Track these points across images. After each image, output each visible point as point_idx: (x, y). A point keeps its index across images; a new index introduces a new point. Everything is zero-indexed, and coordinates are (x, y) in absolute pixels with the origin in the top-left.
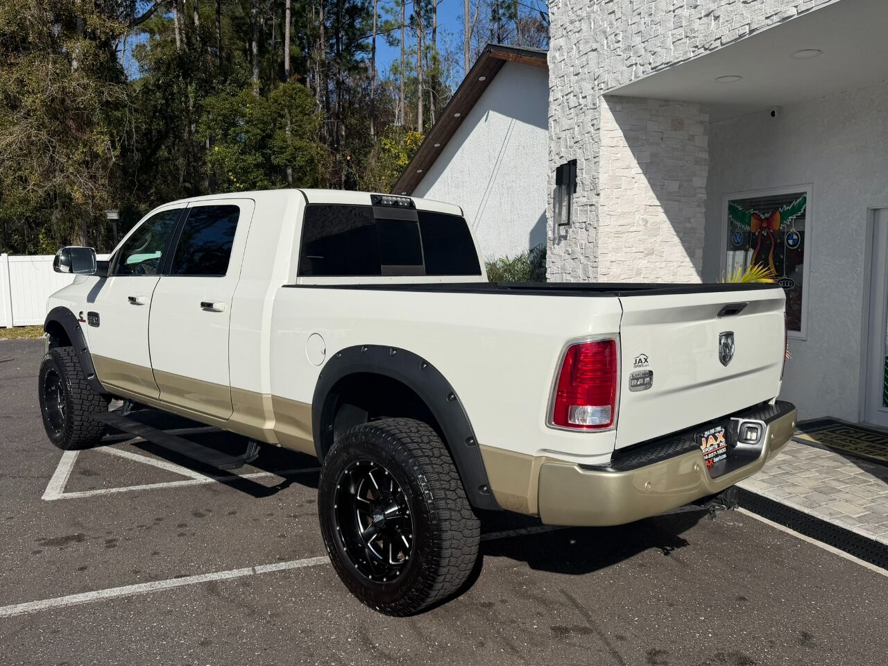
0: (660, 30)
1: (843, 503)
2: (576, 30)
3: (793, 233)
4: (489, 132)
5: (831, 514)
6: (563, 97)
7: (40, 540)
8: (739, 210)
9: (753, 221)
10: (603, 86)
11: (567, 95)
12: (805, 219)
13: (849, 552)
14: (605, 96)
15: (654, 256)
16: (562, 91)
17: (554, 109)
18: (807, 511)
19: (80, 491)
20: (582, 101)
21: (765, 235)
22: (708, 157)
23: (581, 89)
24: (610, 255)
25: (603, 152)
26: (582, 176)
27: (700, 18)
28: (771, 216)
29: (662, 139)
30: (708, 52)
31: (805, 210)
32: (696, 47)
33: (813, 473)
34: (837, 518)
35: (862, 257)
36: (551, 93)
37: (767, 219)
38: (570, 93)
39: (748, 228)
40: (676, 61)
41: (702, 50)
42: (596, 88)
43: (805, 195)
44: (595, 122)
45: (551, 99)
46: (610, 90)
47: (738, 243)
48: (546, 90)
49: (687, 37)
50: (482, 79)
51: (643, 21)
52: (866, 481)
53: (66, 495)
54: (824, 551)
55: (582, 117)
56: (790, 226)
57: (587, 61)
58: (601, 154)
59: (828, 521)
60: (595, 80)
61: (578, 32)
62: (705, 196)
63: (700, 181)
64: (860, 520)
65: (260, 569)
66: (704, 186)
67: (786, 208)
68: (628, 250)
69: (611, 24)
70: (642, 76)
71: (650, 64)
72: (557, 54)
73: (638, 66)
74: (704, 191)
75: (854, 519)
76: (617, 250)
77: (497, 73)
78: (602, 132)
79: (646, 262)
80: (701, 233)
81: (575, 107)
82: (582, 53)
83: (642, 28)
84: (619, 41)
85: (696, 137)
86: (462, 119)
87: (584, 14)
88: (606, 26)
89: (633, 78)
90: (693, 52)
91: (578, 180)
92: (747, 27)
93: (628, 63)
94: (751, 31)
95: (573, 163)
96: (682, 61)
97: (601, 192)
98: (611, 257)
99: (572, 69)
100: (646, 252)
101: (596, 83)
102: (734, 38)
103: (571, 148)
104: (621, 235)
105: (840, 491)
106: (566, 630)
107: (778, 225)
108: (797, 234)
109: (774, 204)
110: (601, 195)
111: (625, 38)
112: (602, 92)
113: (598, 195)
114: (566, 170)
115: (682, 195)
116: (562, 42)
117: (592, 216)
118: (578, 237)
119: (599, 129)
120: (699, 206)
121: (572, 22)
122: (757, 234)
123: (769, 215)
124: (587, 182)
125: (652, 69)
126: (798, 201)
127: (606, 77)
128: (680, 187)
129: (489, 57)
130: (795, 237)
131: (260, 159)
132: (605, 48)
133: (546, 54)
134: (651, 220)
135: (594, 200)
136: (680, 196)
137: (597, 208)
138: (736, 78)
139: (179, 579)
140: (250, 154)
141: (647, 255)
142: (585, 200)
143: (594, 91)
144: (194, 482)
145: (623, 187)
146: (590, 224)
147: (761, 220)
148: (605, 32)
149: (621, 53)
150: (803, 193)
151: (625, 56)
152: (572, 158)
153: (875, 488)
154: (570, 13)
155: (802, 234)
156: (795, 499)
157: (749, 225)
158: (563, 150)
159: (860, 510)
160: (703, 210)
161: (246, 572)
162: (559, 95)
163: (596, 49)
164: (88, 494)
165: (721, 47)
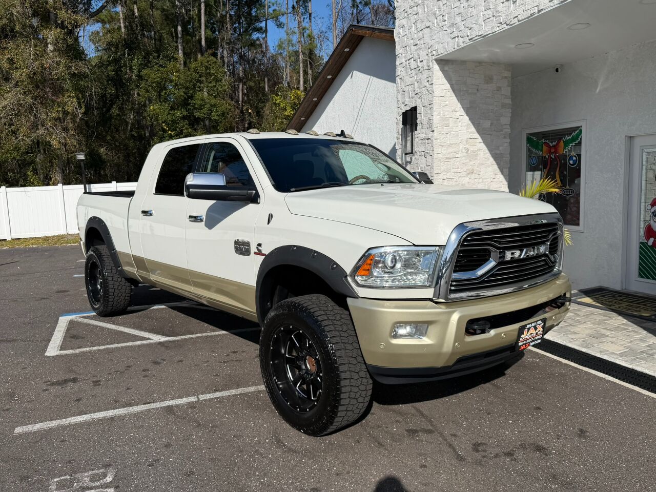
0: (475, 12)
1: (610, 344)
2: (414, 13)
3: (573, 156)
4: (353, 89)
5: (601, 352)
6: (406, 61)
7: (47, 382)
8: (534, 140)
9: (545, 148)
10: (434, 53)
11: (409, 60)
12: (581, 145)
13: (613, 376)
14: (436, 60)
15: (474, 175)
16: (405, 57)
17: (400, 71)
18: (584, 350)
19: (71, 349)
20: (420, 64)
21: (553, 157)
22: (511, 103)
23: (419, 55)
24: (442, 174)
25: (436, 100)
26: (421, 118)
27: (503, 3)
28: (557, 144)
29: (478, 90)
30: (509, 27)
31: (581, 139)
32: (501, 23)
33: (589, 325)
34: (605, 354)
35: (622, 171)
36: (398, 59)
37: (554, 146)
38: (411, 59)
39: (541, 153)
40: (486, 34)
41: (505, 25)
42: (430, 55)
43: (581, 128)
44: (429, 79)
45: (397, 63)
46: (439, 56)
47: (534, 164)
48: (394, 57)
49: (494, 16)
50: (347, 50)
51: (462, 5)
52: (625, 329)
53: (62, 352)
54: (595, 376)
55: (420, 76)
56: (570, 151)
57: (423, 35)
58: (434, 101)
59: (599, 356)
60: (429, 48)
61: (416, 14)
62: (510, 130)
63: (506, 120)
64: (621, 355)
65: (202, 397)
66: (509, 123)
67: (568, 138)
68: (455, 170)
69: (439, 8)
70: (462, 45)
71: (468, 36)
72: (401, 31)
73: (460, 37)
74: (508, 127)
75: (617, 354)
76: (447, 171)
77: (357, 45)
78: (434, 87)
79: (468, 178)
80: (507, 158)
81: (415, 69)
82: (419, 30)
83: (462, 10)
84: (445, 20)
85: (502, 89)
86: (333, 80)
87: (420, 2)
88: (435, 9)
89: (456, 46)
90: (498, 27)
91: (418, 121)
92: (536, 8)
93: (452, 36)
94: (539, 11)
95: (414, 109)
96: (490, 33)
97: (435, 130)
98: (443, 176)
99: (412, 41)
100: (468, 172)
101: (430, 50)
102: (527, 16)
103: (413, 98)
104: (450, 160)
105: (607, 336)
106: (416, 431)
107: (562, 151)
108: (575, 157)
109: (559, 135)
110: (435, 131)
111: (449, 18)
112: (434, 57)
113: (433, 131)
114: (409, 114)
115: (493, 130)
116: (404, 22)
117: (428, 147)
118: (419, 163)
119: (432, 84)
120: (505, 137)
121: (411, 7)
122: (547, 157)
123: (555, 143)
124: (425, 123)
125: (469, 40)
126: (576, 132)
127: (437, 46)
128: (492, 124)
129: (351, 34)
130: (574, 158)
131: (185, 113)
132: (436, 25)
133: (393, 31)
134: (471, 148)
135: (430, 135)
136: (492, 131)
137: (432, 141)
138: (530, 45)
139: (146, 405)
140: (178, 110)
141: (469, 174)
142: (423, 136)
143: (428, 56)
144: (151, 341)
145: (450, 126)
146: (427, 153)
147: (550, 147)
148: (435, 14)
149: (447, 29)
150: (579, 127)
151: (450, 31)
152: (413, 105)
153: (632, 334)
154: (410, 1)
155: (579, 156)
156: (576, 343)
157: (542, 151)
158: (407, 99)
159: (621, 349)
160: (508, 141)
161: (193, 399)
162: (403, 60)
163: (429, 27)
164: (78, 351)
165: (518, 23)
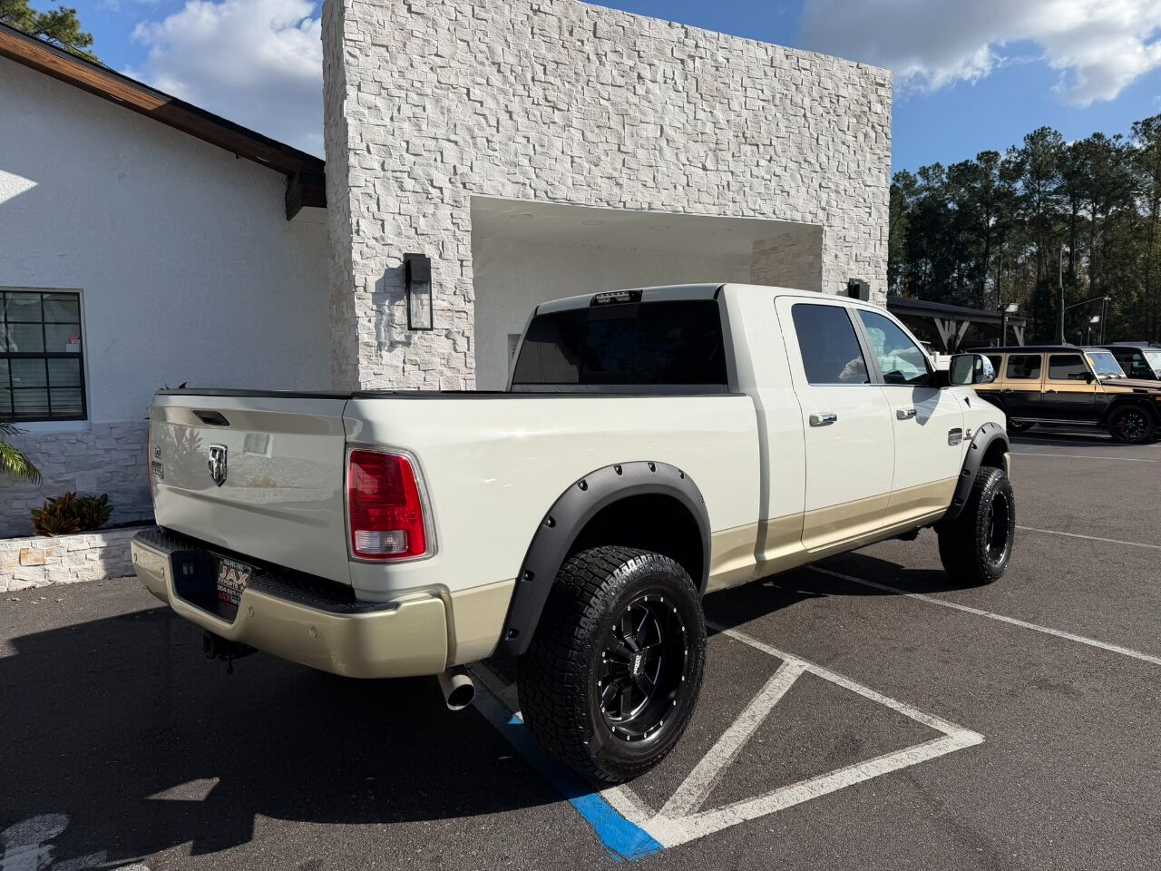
6: (387, 171)
10: (473, 187)
16: (382, 162)
17: (362, 178)
20: (431, 190)
23: (427, 175)
26: (440, 276)
30: (610, 208)
36: (354, 156)
38: (402, 172)
42: (461, 186)
46: (485, 196)
60: (455, 175)
70: (532, 199)
71: (546, 192)
72: (366, 112)
73: (528, 187)
81: (417, 193)
82: (424, 134)
84: (496, 150)
87: (429, 92)
93: (513, 179)
94: (650, 209)
101: (459, 179)
102: (636, 207)
103: (408, 238)
110: (474, 302)
111: (504, 151)
112: (471, 193)
113: (469, 302)
117: (461, 323)
119: (467, 231)
121: (400, 87)
124: (449, 285)
125: (548, 197)
127: (477, 179)
132: (471, 147)
137: (471, 316)
146: (458, 332)
148: (470, 130)
149: (500, 165)
151: (506, 169)
154: (396, 75)
158: (392, 236)
162: (376, 166)
163: (456, 143)
165: (623, 209)
